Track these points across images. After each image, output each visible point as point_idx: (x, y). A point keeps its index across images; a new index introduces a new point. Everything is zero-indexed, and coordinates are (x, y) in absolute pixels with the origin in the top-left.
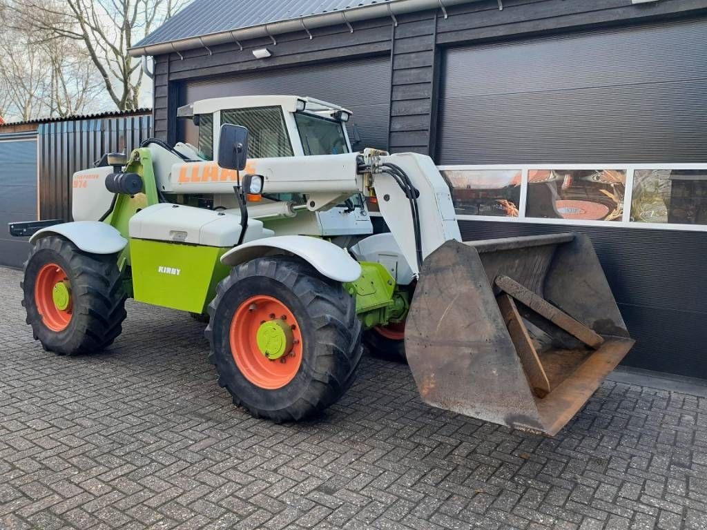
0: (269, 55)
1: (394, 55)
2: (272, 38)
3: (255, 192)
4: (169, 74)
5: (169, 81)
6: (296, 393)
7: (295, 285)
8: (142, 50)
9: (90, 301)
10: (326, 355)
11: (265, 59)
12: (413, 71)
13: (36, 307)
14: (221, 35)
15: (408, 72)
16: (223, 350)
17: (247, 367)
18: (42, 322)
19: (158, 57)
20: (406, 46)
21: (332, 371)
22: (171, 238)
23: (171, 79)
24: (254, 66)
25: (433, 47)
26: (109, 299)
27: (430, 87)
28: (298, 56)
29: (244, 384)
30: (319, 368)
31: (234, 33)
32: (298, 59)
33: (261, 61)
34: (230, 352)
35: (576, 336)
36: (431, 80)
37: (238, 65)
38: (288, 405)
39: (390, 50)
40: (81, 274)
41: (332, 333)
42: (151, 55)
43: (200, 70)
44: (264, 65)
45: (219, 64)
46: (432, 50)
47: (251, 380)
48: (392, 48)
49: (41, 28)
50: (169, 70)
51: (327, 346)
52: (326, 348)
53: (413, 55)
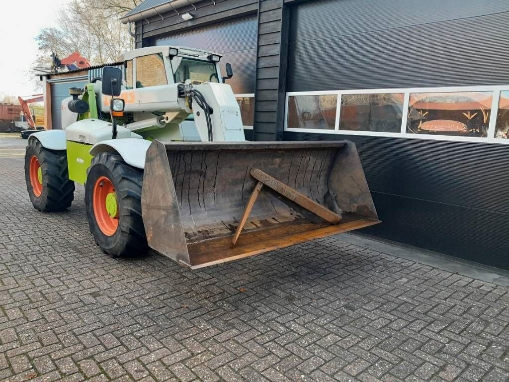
0: (192, 17)
1: (260, 13)
2: (193, 6)
3: (117, 110)
4: (143, 34)
5: (142, 39)
6: (116, 239)
7: (113, 170)
8: (127, 19)
9: (49, 179)
10: (127, 216)
11: (190, 20)
12: (271, 24)
13: (31, 182)
14: (165, 6)
15: (268, 24)
16: (90, 210)
17: (102, 222)
18: (33, 192)
19: (137, 22)
20: (267, 6)
21: (133, 226)
22: (79, 140)
23: (144, 37)
24: (184, 26)
25: (282, 6)
26: (62, 179)
27: (280, 35)
28: (208, 17)
29: (99, 232)
30: (124, 223)
31: (171, 4)
32: (208, 19)
33: (189, 22)
34: (93, 212)
35: (316, 213)
36: (281, 30)
37: (176, 25)
38: (113, 246)
39: (257, 10)
40: (44, 162)
41: (131, 202)
42: (132, 22)
43: (158, 31)
44: (190, 24)
45: (167, 25)
46: (281, 8)
47: (101, 229)
48: (258, 8)
49: (109, 7)
50: (142, 32)
51: (127, 209)
52: (127, 211)
53: (271, 12)
